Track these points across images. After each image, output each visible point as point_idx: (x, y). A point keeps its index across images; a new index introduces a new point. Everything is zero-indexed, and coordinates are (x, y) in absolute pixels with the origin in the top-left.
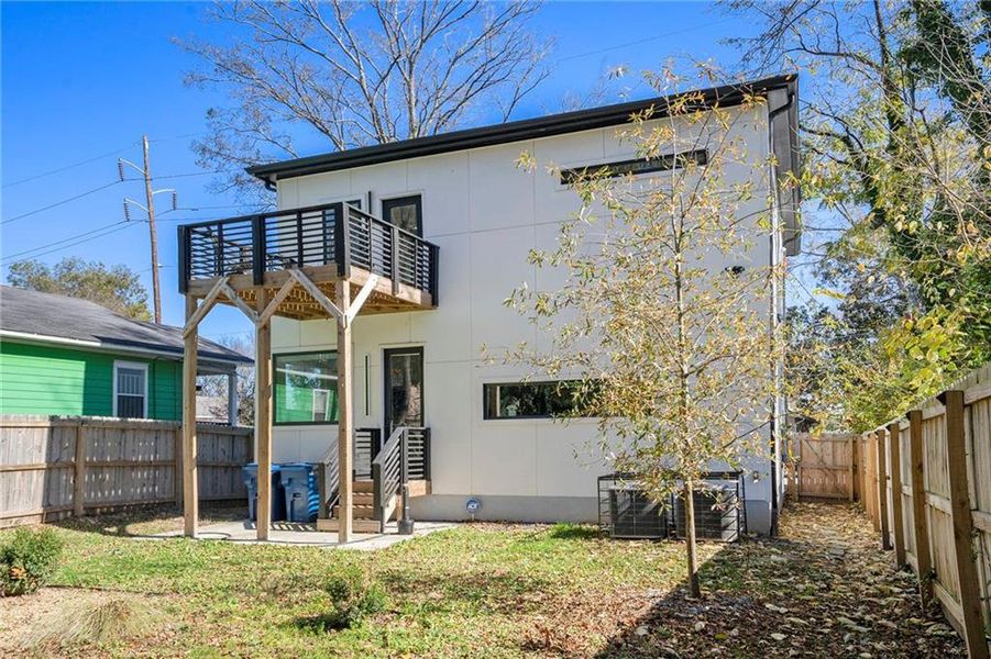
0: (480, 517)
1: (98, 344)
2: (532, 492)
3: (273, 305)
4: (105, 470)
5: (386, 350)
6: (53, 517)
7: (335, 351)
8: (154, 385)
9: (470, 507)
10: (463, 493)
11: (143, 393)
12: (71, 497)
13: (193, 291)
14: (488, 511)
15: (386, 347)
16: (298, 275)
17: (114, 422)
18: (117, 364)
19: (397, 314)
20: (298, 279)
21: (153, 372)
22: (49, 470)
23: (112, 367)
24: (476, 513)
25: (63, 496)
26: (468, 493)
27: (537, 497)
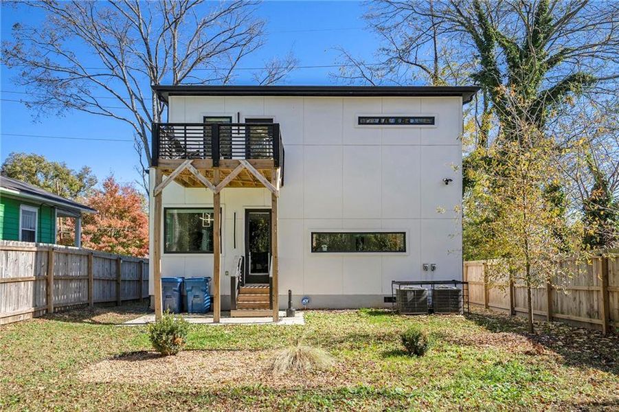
0: (310, 307)
1: (18, 193)
2: (341, 293)
3: (226, 181)
4: (60, 282)
5: (246, 210)
6: (38, 315)
7: (212, 208)
8: (41, 223)
9: (304, 301)
10: (299, 294)
11: (34, 229)
12: (44, 300)
13: (161, 167)
14: (314, 303)
15: (247, 208)
16: (246, 163)
17: (63, 249)
18: (23, 208)
19: (256, 189)
20: (246, 166)
21: (40, 214)
22: (35, 281)
23: (19, 209)
24: (308, 305)
25: (41, 299)
26: (302, 294)
27: (343, 295)
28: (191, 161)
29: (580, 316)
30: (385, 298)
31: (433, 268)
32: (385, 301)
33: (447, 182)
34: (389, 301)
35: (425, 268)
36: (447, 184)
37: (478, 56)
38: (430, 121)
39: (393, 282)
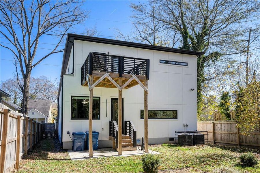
3: (126, 84)
9: (138, 142)
13: (94, 75)
15: (112, 98)
16: (135, 77)
27: (153, 138)
28: (109, 74)
29: (257, 144)
30: (170, 139)
31: (187, 126)
32: (170, 140)
33: (192, 90)
34: (171, 140)
35: (184, 125)
36: (192, 91)
37: (182, 40)
38: (186, 64)
39: (175, 132)
